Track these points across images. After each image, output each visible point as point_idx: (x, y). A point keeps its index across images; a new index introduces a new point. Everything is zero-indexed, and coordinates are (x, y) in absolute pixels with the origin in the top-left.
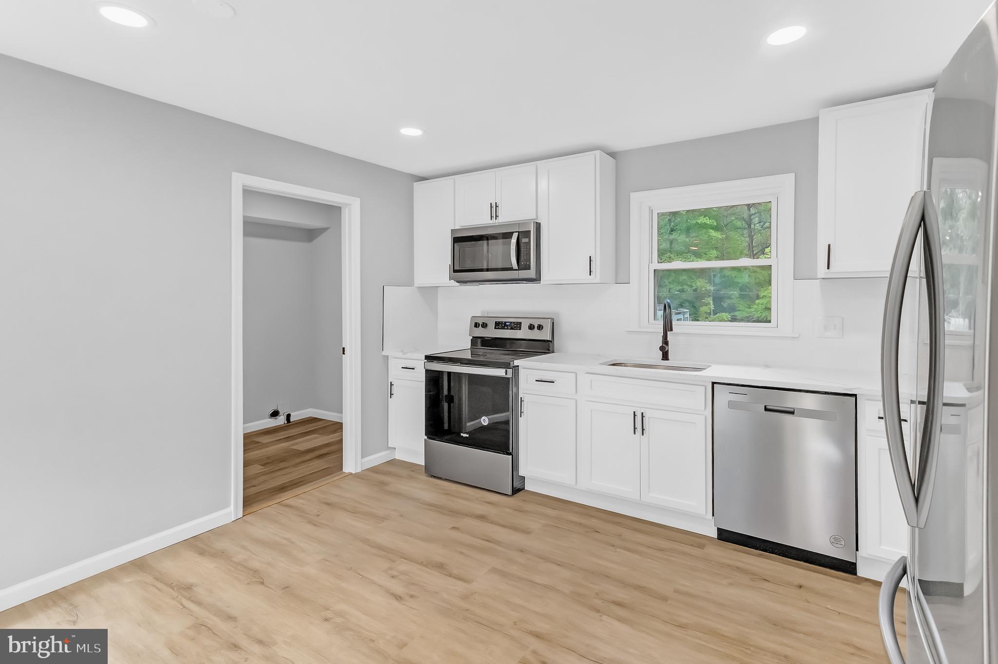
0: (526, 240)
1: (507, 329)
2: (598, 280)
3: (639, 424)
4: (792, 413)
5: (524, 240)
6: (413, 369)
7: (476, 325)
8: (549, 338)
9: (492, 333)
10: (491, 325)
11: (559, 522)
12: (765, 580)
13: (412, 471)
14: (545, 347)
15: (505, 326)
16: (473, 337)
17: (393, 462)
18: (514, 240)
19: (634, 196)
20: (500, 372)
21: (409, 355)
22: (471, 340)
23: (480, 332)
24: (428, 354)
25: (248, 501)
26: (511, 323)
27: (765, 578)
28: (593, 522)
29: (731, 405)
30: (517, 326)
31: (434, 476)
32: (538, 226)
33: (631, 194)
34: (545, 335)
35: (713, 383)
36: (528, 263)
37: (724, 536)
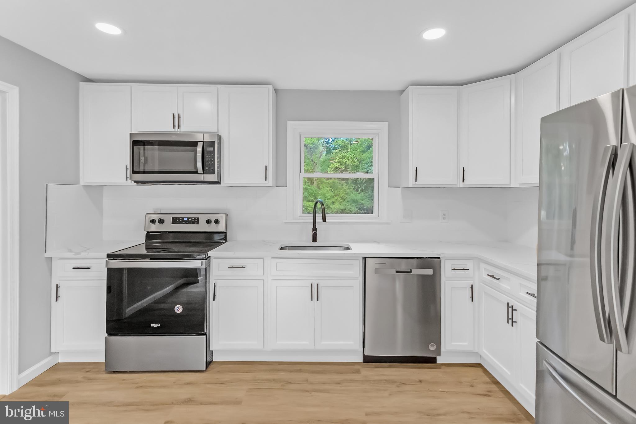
0: (211, 149)
1: (185, 224)
2: (272, 184)
3: (315, 292)
4: (410, 272)
5: (208, 149)
6: (89, 268)
7: (153, 221)
8: (224, 230)
9: (168, 227)
10: (168, 219)
11: (256, 383)
12: (403, 384)
13: (87, 372)
15: (182, 221)
16: (147, 232)
17: (57, 368)
18: (199, 149)
19: (290, 123)
21: (83, 255)
22: (146, 234)
24: (110, 252)
26: (188, 218)
27: (403, 383)
28: (283, 375)
29: (376, 271)
30: (195, 221)
31: (116, 372)
32: (220, 138)
33: (288, 121)
34: (221, 227)
35: (365, 258)
36: (212, 169)
37: (368, 360)
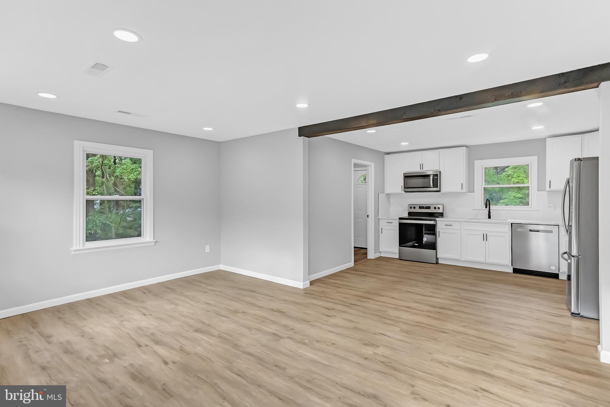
0: (436, 177)
1: (425, 209)
2: (464, 191)
3: (485, 237)
4: (539, 231)
5: (435, 177)
6: (392, 223)
7: (410, 208)
8: (442, 212)
9: (419, 211)
10: (417, 207)
14: (441, 215)
15: (423, 208)
18: (431, 177)
20: (432, 222)
21: (390, 218)
22: (408, 213)
23: (413, 210)
25: (355, 261)
26: (426, 207)
30: (429, 208)
32: (440, 172)
33: (475, 161)
34: (441, 211)
35: (512, 224)
36: (437, 186)
37: (515, 271)
